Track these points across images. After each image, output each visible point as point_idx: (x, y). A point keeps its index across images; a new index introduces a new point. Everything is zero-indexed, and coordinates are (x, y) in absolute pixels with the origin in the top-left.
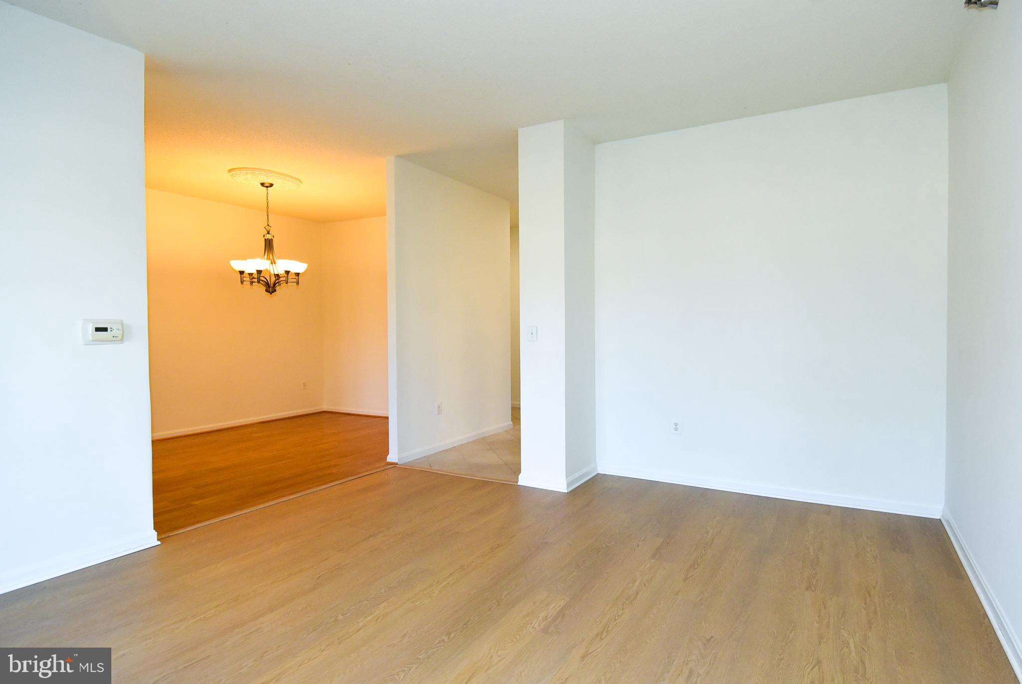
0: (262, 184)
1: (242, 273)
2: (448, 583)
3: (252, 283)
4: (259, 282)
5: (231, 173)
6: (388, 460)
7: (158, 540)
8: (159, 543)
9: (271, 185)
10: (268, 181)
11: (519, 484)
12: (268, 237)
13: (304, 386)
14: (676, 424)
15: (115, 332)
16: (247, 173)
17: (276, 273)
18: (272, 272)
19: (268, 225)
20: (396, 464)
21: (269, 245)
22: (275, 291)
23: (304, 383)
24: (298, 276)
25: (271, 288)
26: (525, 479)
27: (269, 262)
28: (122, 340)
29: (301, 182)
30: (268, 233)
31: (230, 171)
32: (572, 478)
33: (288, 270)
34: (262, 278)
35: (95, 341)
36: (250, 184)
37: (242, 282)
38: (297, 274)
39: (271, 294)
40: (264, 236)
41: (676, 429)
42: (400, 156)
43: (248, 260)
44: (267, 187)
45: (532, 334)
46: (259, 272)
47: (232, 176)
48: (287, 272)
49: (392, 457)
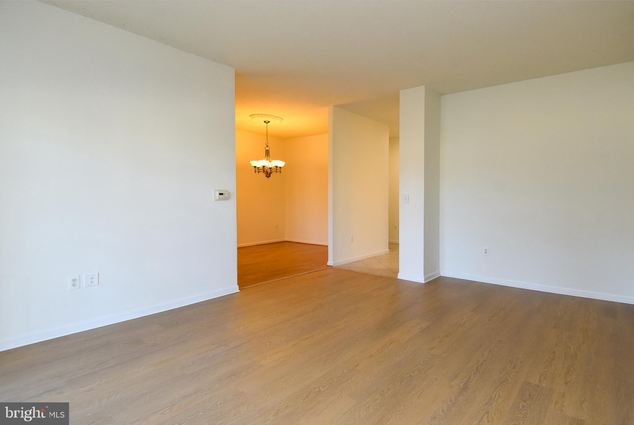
0: (265, 122)
1: (255, 167)
2: (373, 313)
3: (259, 172)
4: (264, 172)
5: (251, 117)
6: (328, 264)
7: (239, 290)
8: (239, 291)
9: (269, 122)
10: (267, 120)
11: (398, 278)
12: (267, 148)
13: (276, 227)
14: (486, 250)
15: (226, 195)
16: (259, 117)
17: (270, 167)
18: (269, 167)
19: (267, 143)
20: (332, 266)
21: (267, 153)
22: (270, 176)
23: (276, 225)
24: (281, 168)
25: (268, 175)
26: (400, 276)
27: (269, 161)
28: (227, 199)
29: (283, 119)
30: (267, 147)
31: (250, 116)
32: (427, 276)
33: (277, 165)
34: (265, 170)
35: (220, 199)
36: (259, 122)
37: (255, 172)
38: (280, 168)
39: (268, 178)
40: (265, 148)
41: (486, 253)
42: (335, 106)
43: (259, 161)
44: (267, 123)
45: (406, 199)
46: (264, 167)
47: (251, 118)
48: (277, 167)
49: (330, 263)
